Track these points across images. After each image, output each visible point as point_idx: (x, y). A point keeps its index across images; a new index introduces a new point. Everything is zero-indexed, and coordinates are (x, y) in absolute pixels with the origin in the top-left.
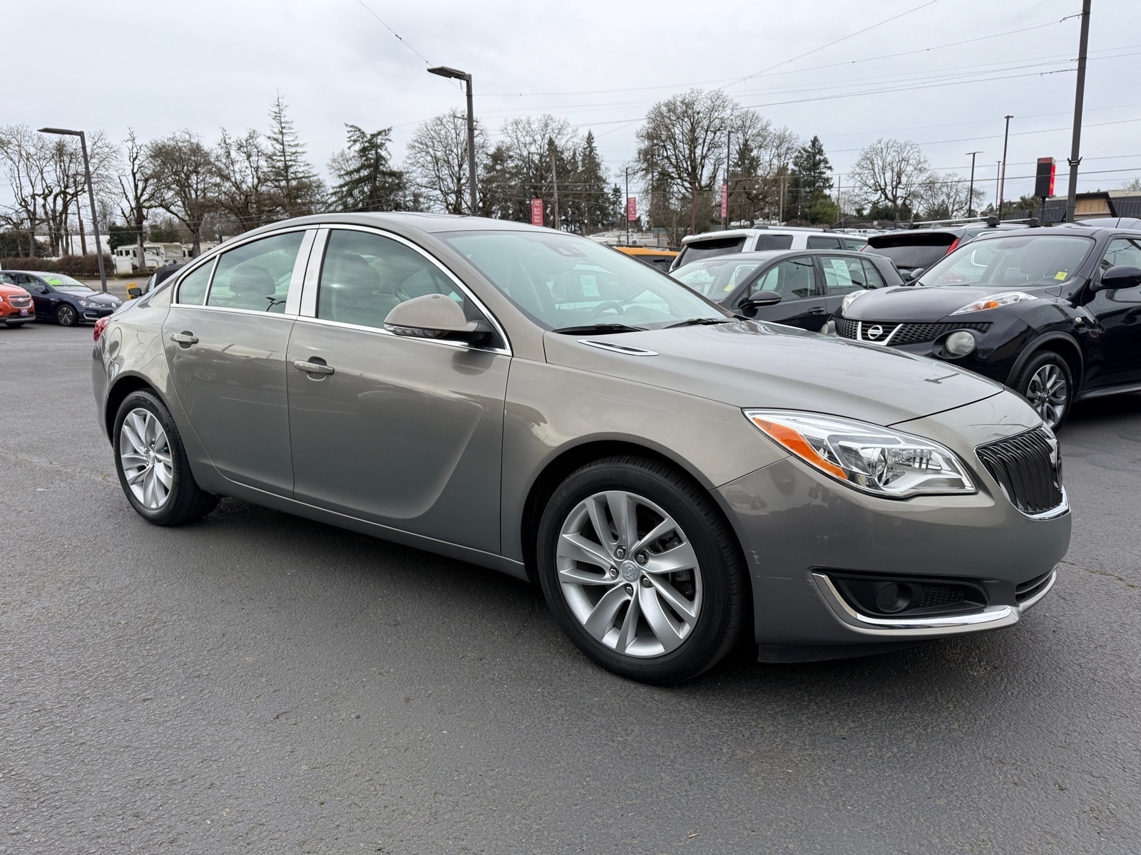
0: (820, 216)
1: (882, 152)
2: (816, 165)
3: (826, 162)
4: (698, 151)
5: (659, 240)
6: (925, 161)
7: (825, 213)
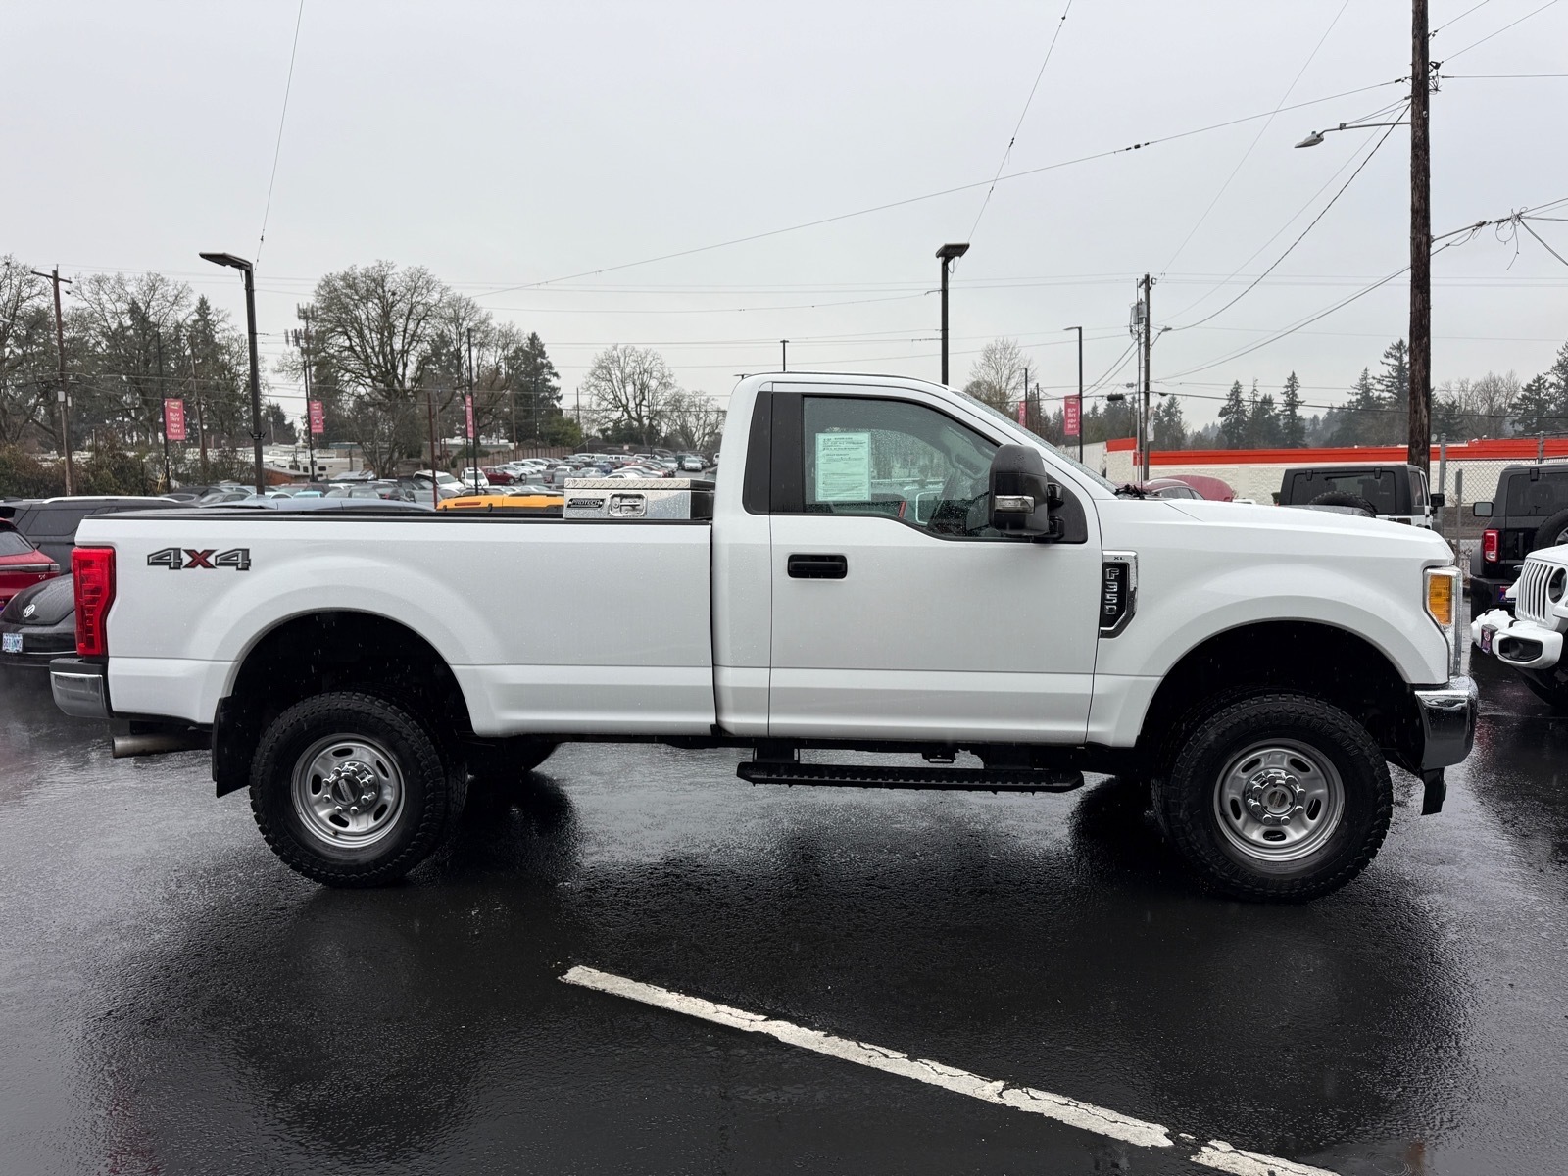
0: (560, 436)
1: (619, 361)
2: (538, 369)
3: (551, 368)
4: (398, 345)
5: (351, 460)
6: (671, 376)
7: (565, 434)
